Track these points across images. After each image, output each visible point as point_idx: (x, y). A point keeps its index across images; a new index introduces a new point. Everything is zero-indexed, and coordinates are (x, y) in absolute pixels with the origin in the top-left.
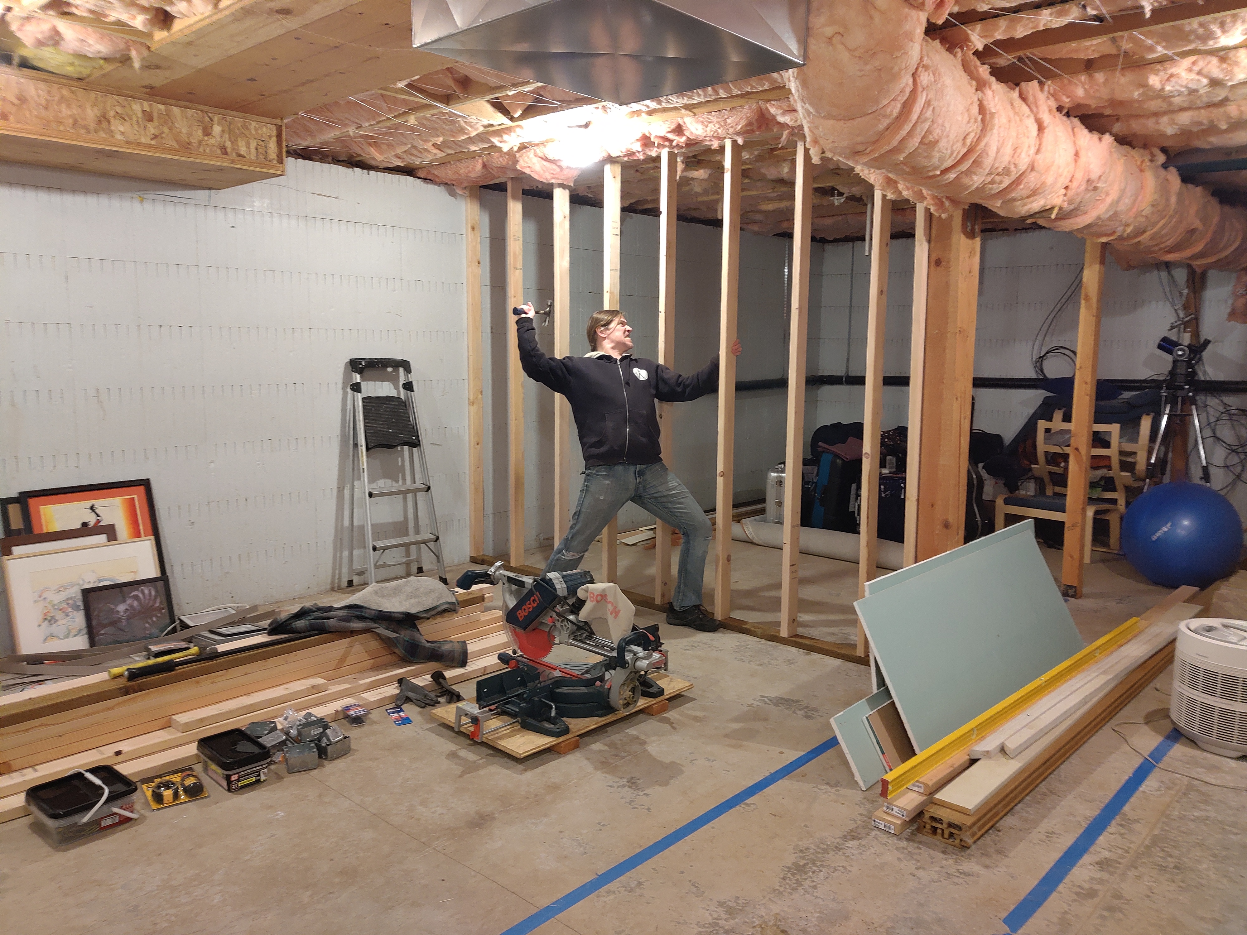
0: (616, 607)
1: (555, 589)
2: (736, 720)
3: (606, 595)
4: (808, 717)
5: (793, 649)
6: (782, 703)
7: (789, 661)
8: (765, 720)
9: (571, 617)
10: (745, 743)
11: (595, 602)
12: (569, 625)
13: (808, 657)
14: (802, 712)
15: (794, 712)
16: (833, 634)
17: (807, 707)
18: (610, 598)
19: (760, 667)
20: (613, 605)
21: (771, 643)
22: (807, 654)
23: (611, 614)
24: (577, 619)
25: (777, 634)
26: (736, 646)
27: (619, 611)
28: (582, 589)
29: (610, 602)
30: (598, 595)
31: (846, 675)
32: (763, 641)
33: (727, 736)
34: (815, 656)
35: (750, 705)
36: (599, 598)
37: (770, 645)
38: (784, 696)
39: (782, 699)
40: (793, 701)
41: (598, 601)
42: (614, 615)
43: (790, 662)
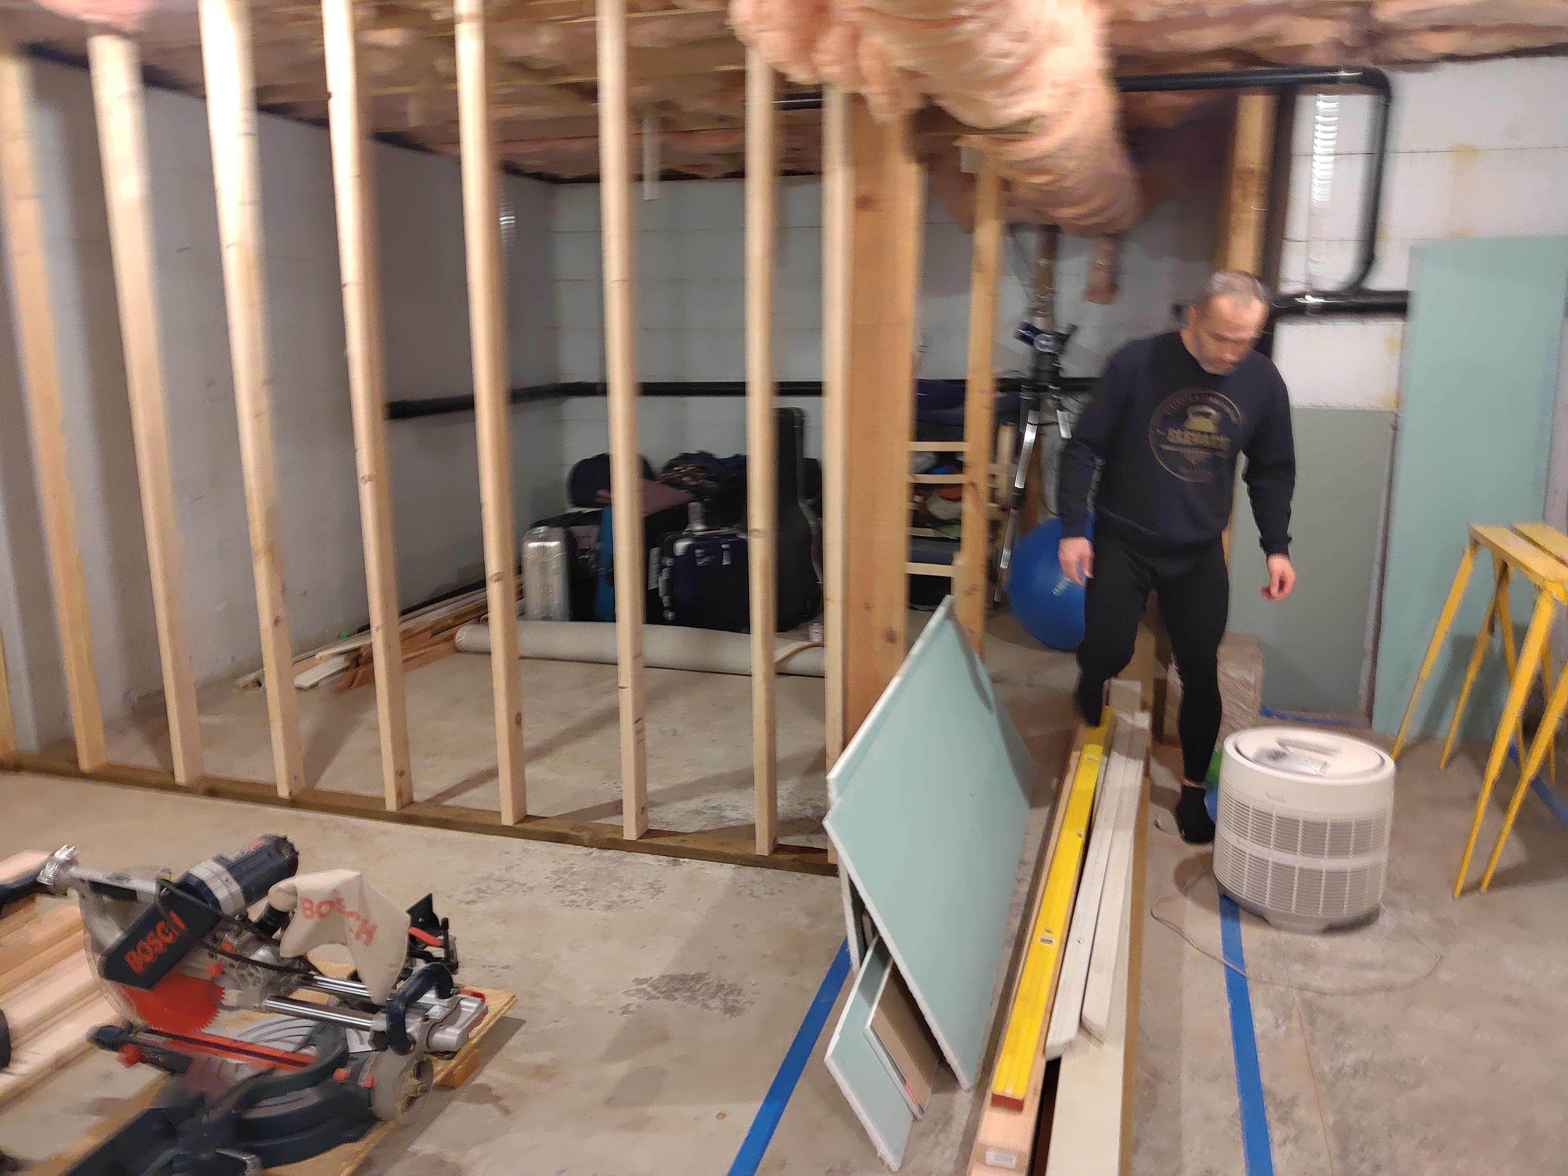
0: (366, 922)
1: (216, 902)
2: (615, 1052)
3: (340, 901)
4: (731, 1010)
5: (649, 859)
6: (677, 990)
7: (651, 885)
8: (663, 1038)
9: (262, 954)
10: (650, 1111)
11: (316, 919)
12: (261, 973)
13: (678, 870)
14: (715, 1003)
15: (705, 1006)
16: (698, 812)
17: (720, 987)
18: (351, 905)
19: (610, 914)
20: (358, 918)
21: (609, 853)
22: (675, 864)
23: (358, 937)
24: (276, 954)
25: (618, 836)
26: (555, 872)
27: (375, 927)
28: (281, 890)
29: (351, 914)
30: (321, 904)
31: (751, 895)
32: (596, 852)
33: (610, 1102)
34: (690, 865)
35: (625, 1010)
36: (325, 909)
37: (610, 859)
38: (674, 972)
39: (673, 978)
40: (693, 978)
41: (322, 916)
42: (364, 937)
43: (655, 889)
